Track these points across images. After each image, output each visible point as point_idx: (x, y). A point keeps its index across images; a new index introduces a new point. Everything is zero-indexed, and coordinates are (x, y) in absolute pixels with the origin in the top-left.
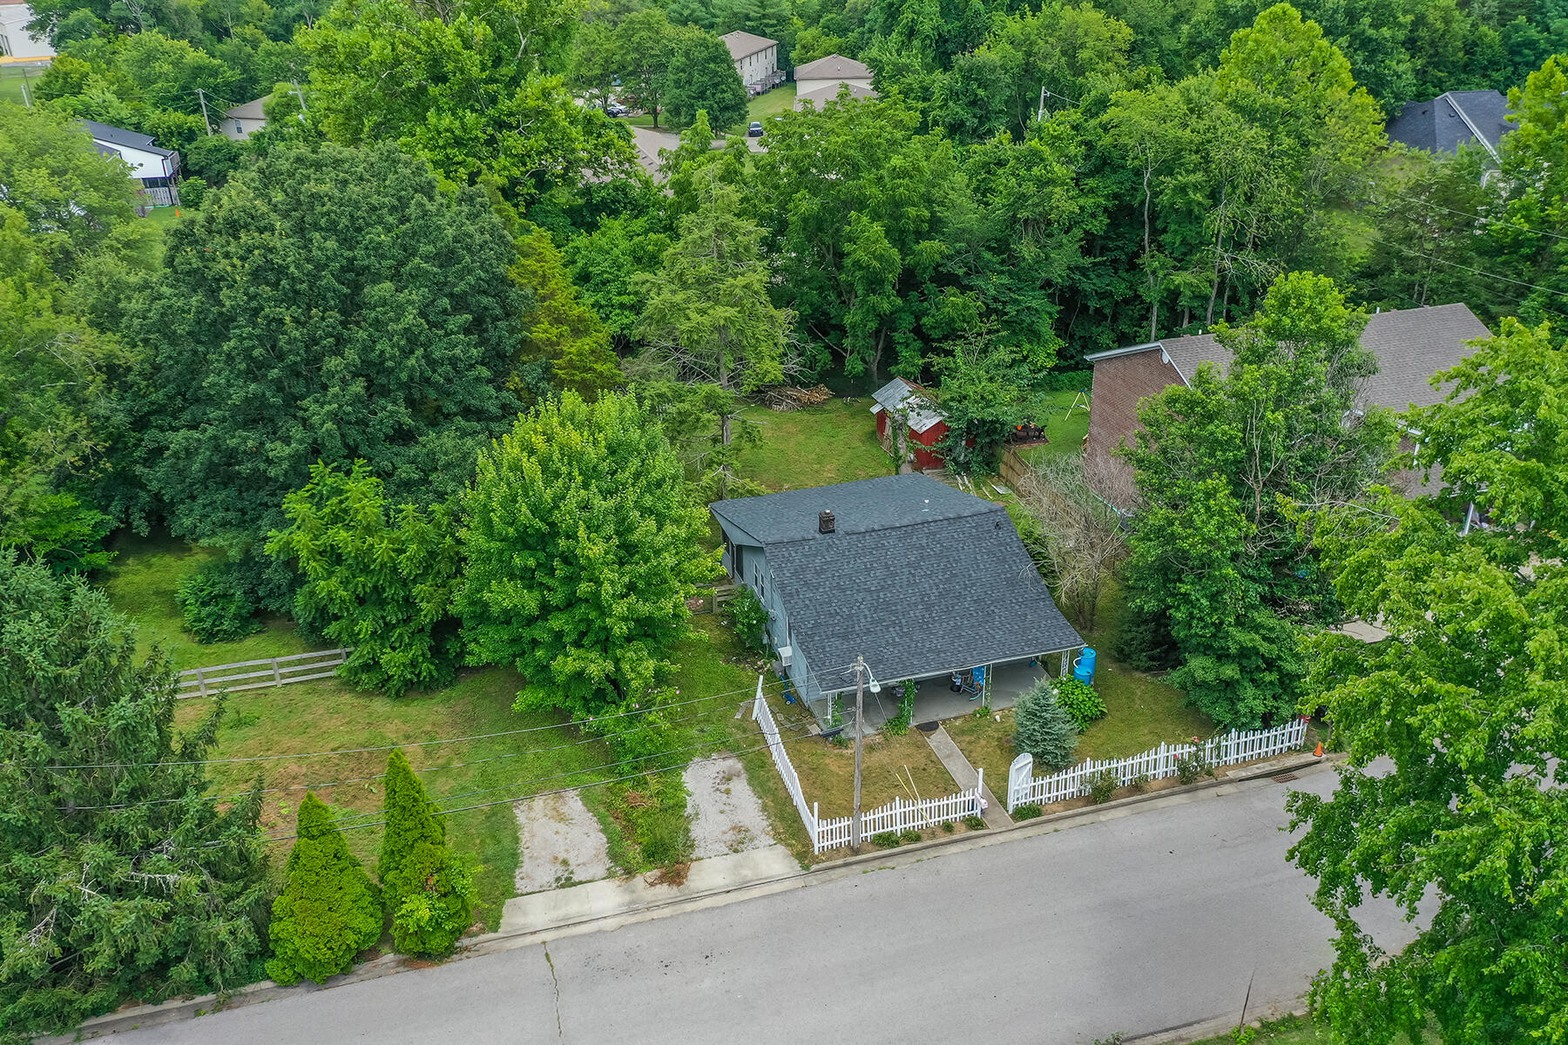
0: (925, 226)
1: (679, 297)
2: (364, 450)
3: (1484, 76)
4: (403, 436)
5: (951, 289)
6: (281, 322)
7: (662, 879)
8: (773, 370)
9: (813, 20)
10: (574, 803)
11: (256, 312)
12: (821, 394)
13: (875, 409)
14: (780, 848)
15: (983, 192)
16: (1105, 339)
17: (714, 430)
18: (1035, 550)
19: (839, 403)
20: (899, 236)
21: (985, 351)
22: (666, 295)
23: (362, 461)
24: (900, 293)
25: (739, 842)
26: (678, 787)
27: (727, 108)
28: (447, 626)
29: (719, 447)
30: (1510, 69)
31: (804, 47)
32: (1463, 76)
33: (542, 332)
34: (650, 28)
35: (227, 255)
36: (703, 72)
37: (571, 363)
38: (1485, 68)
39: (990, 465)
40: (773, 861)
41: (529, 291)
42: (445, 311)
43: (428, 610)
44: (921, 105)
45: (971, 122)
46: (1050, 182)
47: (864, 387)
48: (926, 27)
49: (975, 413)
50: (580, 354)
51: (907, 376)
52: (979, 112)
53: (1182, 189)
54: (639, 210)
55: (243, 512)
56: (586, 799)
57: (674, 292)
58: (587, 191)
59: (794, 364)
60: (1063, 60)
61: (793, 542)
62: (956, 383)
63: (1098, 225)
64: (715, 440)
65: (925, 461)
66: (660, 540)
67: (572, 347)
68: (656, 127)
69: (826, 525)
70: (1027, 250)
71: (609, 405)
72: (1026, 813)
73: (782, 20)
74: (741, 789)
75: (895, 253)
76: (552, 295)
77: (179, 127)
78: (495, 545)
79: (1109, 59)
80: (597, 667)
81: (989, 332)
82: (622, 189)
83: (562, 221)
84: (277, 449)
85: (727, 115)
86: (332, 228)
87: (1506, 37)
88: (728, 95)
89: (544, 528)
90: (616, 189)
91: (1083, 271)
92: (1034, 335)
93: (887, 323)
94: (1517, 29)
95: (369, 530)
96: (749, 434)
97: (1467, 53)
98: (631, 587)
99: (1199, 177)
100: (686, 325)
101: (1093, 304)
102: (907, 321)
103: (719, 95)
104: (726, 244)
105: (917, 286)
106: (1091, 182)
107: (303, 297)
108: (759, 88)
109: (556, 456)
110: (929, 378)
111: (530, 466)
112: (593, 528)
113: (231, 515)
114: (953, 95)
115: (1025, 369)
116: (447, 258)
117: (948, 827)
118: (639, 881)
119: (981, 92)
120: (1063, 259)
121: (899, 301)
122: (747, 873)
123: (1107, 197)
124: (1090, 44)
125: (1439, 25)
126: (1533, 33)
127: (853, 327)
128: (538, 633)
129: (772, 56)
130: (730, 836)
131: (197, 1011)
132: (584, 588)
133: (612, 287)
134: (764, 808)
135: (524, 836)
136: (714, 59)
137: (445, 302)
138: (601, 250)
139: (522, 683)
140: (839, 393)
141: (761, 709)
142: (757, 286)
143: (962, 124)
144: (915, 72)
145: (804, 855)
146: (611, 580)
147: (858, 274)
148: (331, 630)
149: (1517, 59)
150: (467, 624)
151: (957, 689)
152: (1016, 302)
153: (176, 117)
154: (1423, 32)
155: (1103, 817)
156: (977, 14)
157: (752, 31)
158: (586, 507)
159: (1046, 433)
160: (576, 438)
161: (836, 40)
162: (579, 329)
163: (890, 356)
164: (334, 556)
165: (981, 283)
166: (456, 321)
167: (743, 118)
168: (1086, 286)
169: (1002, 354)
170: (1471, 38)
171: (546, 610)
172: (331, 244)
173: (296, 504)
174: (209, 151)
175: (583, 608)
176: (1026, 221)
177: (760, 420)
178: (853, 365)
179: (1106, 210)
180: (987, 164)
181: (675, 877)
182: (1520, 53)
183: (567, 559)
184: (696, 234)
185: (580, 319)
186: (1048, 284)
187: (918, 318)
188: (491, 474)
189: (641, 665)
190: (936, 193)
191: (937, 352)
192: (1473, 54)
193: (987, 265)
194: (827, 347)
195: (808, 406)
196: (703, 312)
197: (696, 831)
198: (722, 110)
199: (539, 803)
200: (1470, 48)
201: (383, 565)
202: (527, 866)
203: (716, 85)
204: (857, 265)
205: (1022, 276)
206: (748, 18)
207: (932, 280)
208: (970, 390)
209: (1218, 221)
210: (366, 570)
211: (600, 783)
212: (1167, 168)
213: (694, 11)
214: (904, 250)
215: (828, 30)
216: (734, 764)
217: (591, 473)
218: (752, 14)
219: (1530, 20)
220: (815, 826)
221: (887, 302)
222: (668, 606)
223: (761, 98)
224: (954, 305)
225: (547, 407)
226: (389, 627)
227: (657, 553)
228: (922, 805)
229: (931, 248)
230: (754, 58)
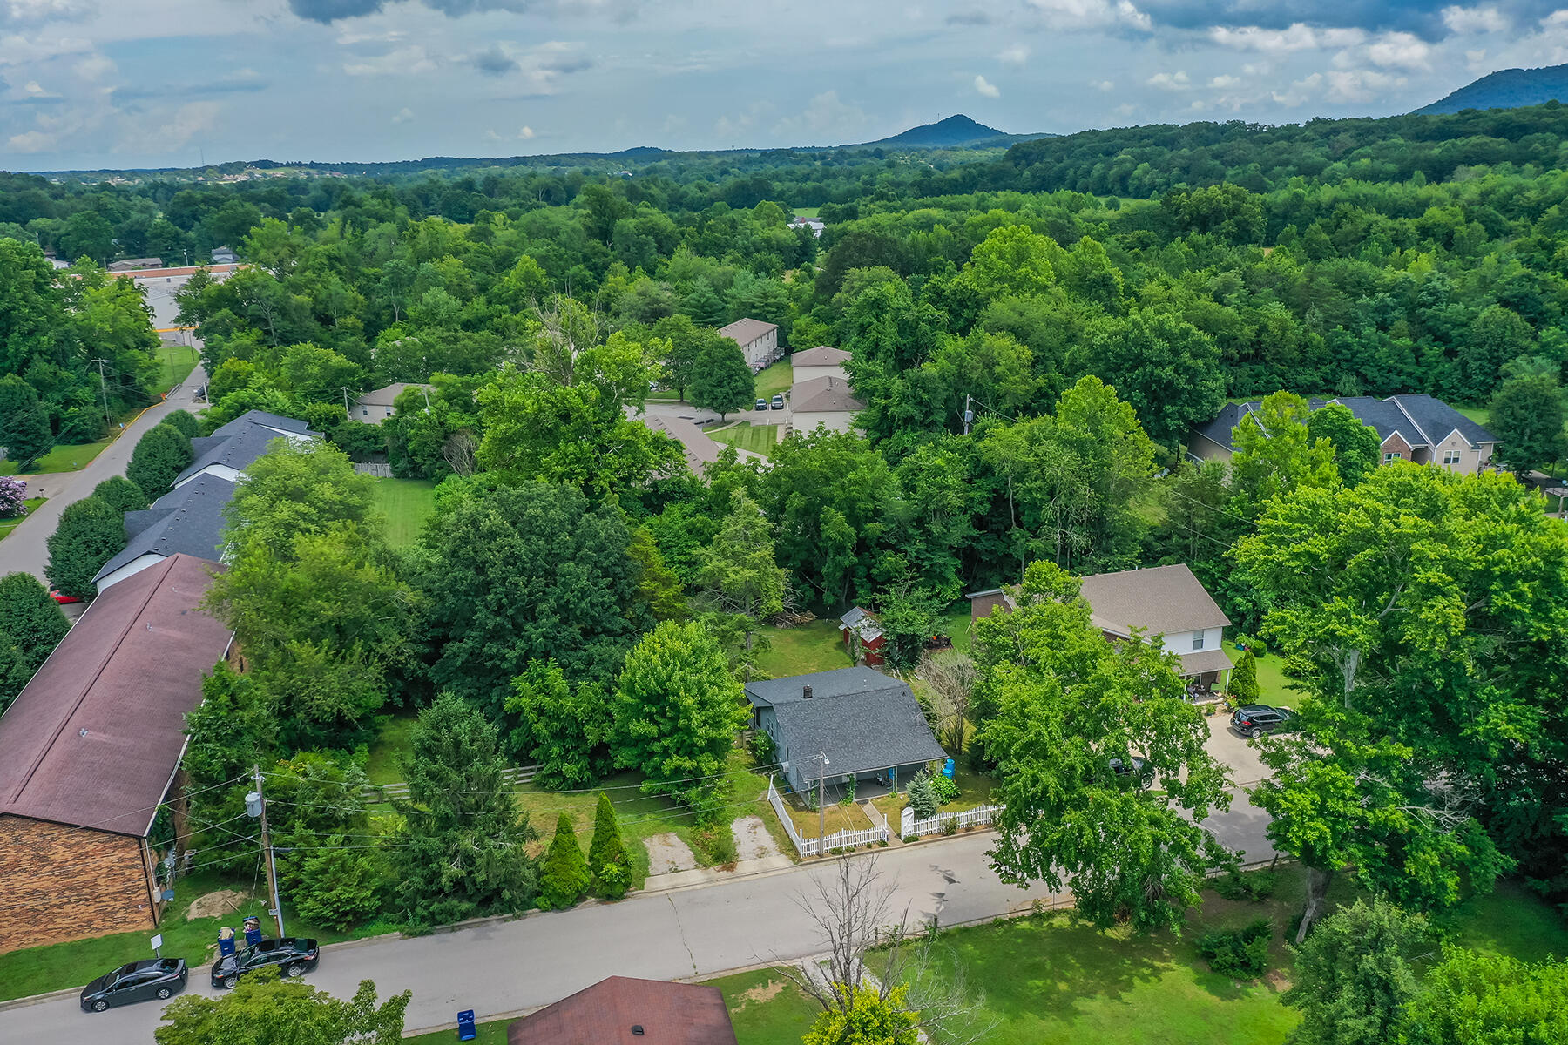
0: (870, 514)
1: (723, 564)
2: (553, 653)
3: (1317, 369)
4: (575, 646)
5: (887, 552)
6: (517, 585)
7: (723, 869)
8: (777, 605)
9: (806, 309)
10: (674, 839)
11: (505, 579)
12: (808, 617)
13: (842, 627)
14: (783, 856)
15: (909, 488)
16: (995, 580)
17: (742, 641)
18: (926, 708)
19: (820, 622)
20: (854, 519)
21: (909, 591)
22: (715, 562)
23: (553, 659)
24: (856, 555)
25: (762, 853)
26: (729, 831)
27: (739, 393)
28: (601, 750)
29: (744, 651)
30: (1334, 365)
31: (799, 332)
32: (1300, 369)
33: (647, 585)
34: (679, 330)
35: (490, 550)
36: (722, 366)
37: (663, 604)
38: (1317, 363)
39: (913, 661)
40: (780, 861)
41: (639, 563)
42: (598, 577)
43: (592, 739)
44: (883, 402)
45: (919, 417)
46: (947, 487)
47: (836, 611)
48: (888, 343)
49: (901, 629)
50: (667, 598)
51: (862, 606)
52: (924, 410)
53: (1029, 491)
54: (688, 496)
55: (479, 689)
56: (681, 837)
57: (719, 561)
58: (655, 485)
59: (789, 603)
60: (985, 371)
61: (789, 703)
62: (890, 611)
63: (983, 509)
64: (742, 647)
65: (870, 661)
66: (720, 697)
67: (663, 594)
68: (682, 402)
69: (807, 693)
70: (935, 528)
71: (691, 627)
72: (908, 840)
73: (781, 308)
74: (762, 832)
75: (852, 531)
76: (651, 566)
77: (326, 414)
78: (634, 701)
79: (1018, 373)
80: (688, 764)
81: (912, 579)
82: (678, 484)
83: (638, 505)
84: (510, 654)
85: (739, 398)
86: (542, 534)
87: (1329, 342)
88: (740, 384)
89: (661, 692)
90: (673, 484)
91: (974, 539)
92: (945, 580)
93: (849, 573)
94: (1337, 334)
95: (560, 696)
96: (763, 643)
97: (1301, 352)
98: (705, 723)
99: (1039, 483)
100: (727, 581)
101: (985, 558)
102: (862, 571)
103: (733, 384)
104: (750, 533)
105: (868, 548)
106: (978, 482)
107: (528, 573)
108: (763, 365)
109: (667, 654)
110: (874, 607)
111: (655, 658)
112: (687, 691)
113: (473, 691)
114: (905, 398)
115: (936, 602)
116: (600, 549)
117: (869, 846)
118: (711, 869)
119: (925, 396)
120: (960, 531)
121: (856, 560)
122: (766, 866)
123: (989, 492)
124: (1002, 363)
125: (1276, 332)
126: (1349, 338)
127: (828, 575)
128: (656, 747)
129: (773, 337)
130: (757, 851)
131: (505, 920)
132: (681, 722)
133: (674, 550)
134: (774, 839)
135: (650, 853)
136: (729, 358)
137: (599, 572)
138: (667, 527)
139: (645, 777)
140: (821, 616)
141: (772, 793)
142: (768, 557)
143: (912, 418)
144: (879, 376)
145: (796, 857)
146: (697, 718)
147: (830, 543)
148: (534, 754)
149: (1339, 356)
150: (612, 747)
151: (879, 784)
152: (931, 559)
153: (323, 407)
154: (1264, 337)
155: (950, 841)
156: (925, 333)
157: (755, 317)
158: (683, 679)
159: (952, 641)
160: (678, 645)
161: (825, 327)
162: (667, 583)
163: (852, 594)
164: (540, 710)
165: (907, 548)
166: (604, 582)
167: (751, 399)
168: (978, 546)
169: (920, 593)
170: (1304, 340)
171: (662, 735)
172: (542, 542)
173: (520, 682)
174: (350, 433)
175: (680, 734)
176: (935, 511)
177: (771, 635)
178: (829, 598)
179: (988, 499)
180: (911, 470)
181: (730, 867)
182: (1340, 352)
183: (674, 707)
184: (732, 528)
185: (668, 578)
186: (951, 547)
187: (869, 569)
188: (634, 663)
189: (709, 764)
190: (877, 493)
191: (879, 591)
192: (1307, 352)
193: (911, 536)
194: (812, 586)
195: (800, 625)
196: (736, 573)
197: (739, 849)
198: (735, 395)
199: (655, 839)
200: (1303, 348)
201: (568, 715)
202: (654, 864)
203: (730, 377)
204: (829, 538)
205: (933, 542)
206: (753, 306)
207: (877, 545)
208: (899, 615)
209: (1048, 512)
210: (558, 719)
211: (686, 830)
212: (1020, 478)
213: (709, 298)
214: (858, 528)
215: (818, 318)
216: (757, 820)
217: (685, 663)
218: (757, 304)
219: (1346, 328)
220: (800, 843)
221: (850, 559)
222: (724, 733)
223: (764, 373)
224: (890, 562)
225: (660, 629)
226: (567, 751)
227: (719, 704)
228: (855, 833)
229: (874, 528)
230: (759, 341)
